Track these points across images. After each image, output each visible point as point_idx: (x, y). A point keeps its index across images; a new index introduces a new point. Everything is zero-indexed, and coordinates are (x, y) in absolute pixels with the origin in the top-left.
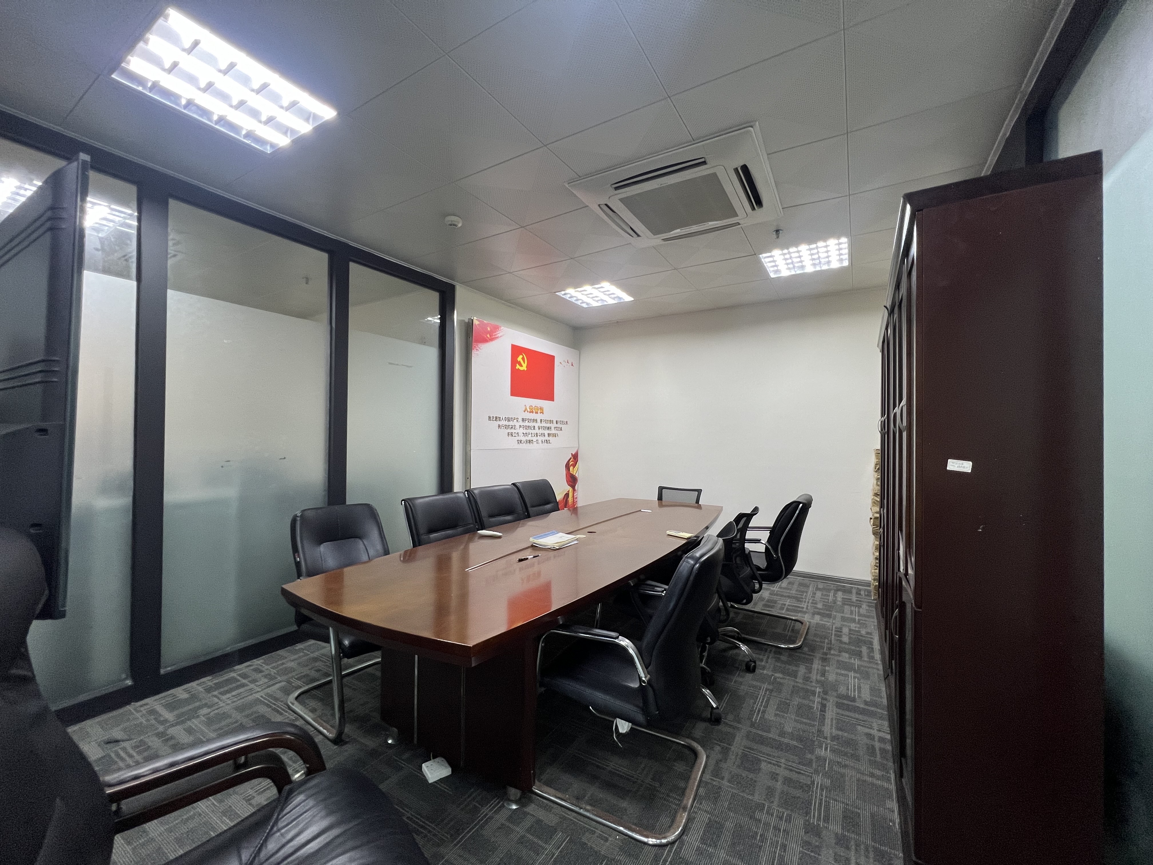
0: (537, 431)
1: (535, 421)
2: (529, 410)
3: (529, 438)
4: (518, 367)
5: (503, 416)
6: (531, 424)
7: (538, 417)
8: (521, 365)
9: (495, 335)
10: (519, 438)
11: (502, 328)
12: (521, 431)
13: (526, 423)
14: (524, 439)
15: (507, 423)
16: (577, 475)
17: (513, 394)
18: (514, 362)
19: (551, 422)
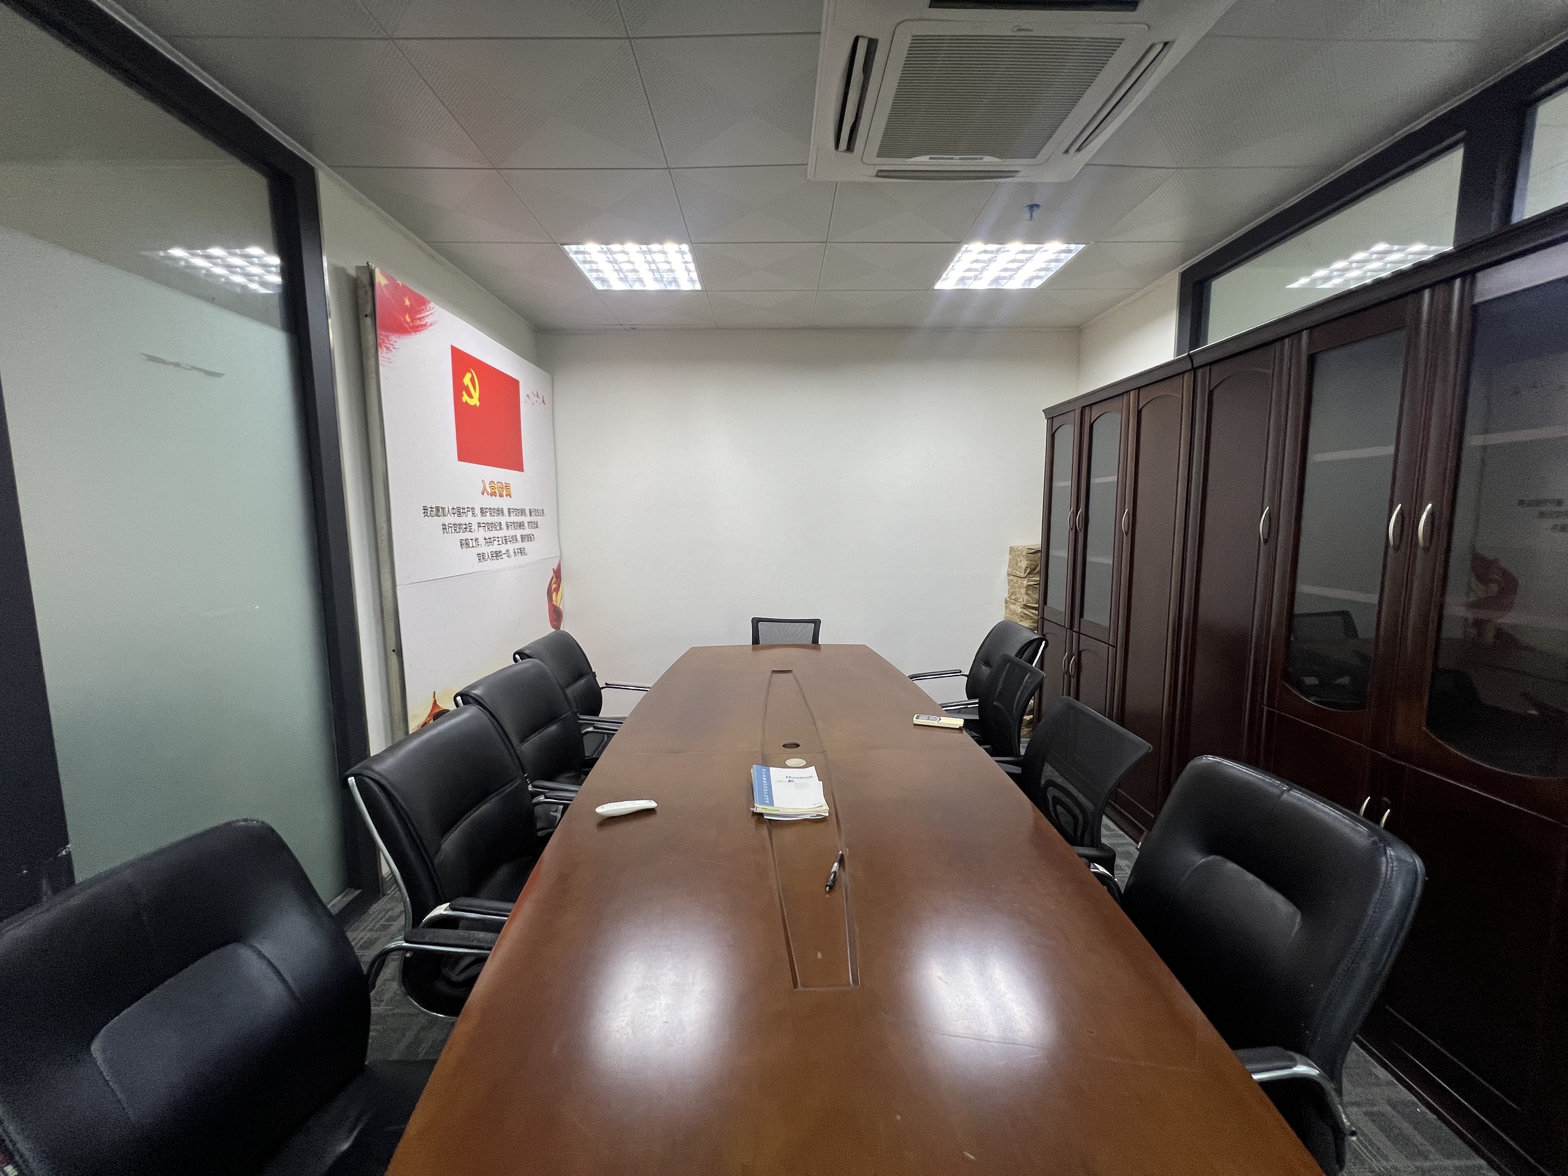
0: (504, 533)
1: (500, 512)
2: (489, 490)
3: (495, 547)
4: (465, 398)
5: (448, 505)
6: (496, 519)
7: (503, 503)
8: (470, 396)
9: (420, 319)
10: (480, 550)
11: (432, 305)
12: (481, 534)
13: (488, 519)
14: (487, 550)
15: (456, 520)
16: (561, 607)
17: (462, 457)
18: (459, 388)
19: (522, 512)
